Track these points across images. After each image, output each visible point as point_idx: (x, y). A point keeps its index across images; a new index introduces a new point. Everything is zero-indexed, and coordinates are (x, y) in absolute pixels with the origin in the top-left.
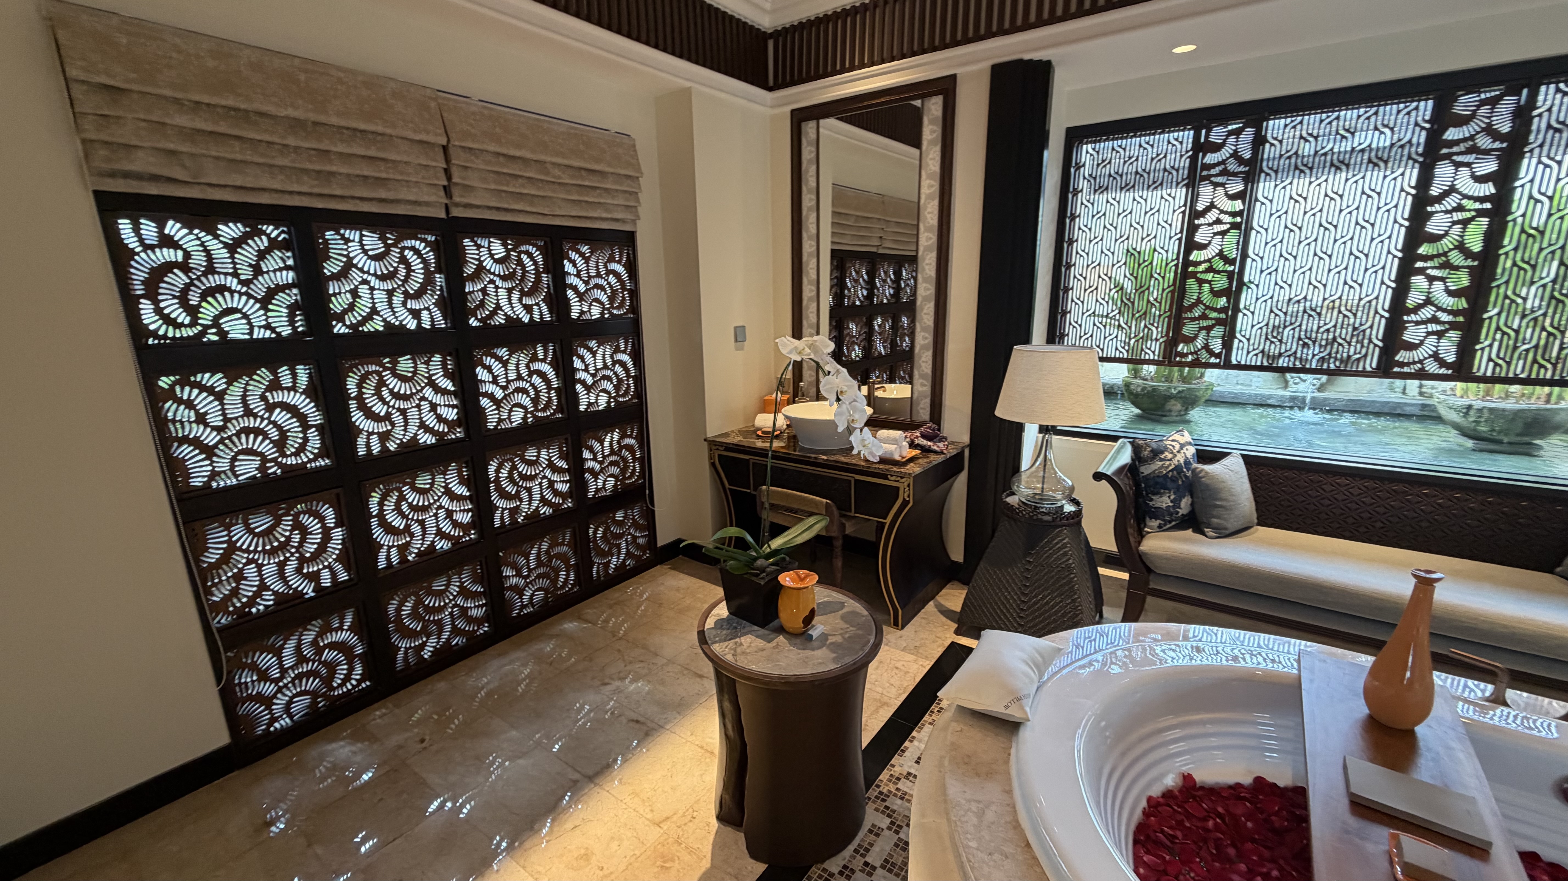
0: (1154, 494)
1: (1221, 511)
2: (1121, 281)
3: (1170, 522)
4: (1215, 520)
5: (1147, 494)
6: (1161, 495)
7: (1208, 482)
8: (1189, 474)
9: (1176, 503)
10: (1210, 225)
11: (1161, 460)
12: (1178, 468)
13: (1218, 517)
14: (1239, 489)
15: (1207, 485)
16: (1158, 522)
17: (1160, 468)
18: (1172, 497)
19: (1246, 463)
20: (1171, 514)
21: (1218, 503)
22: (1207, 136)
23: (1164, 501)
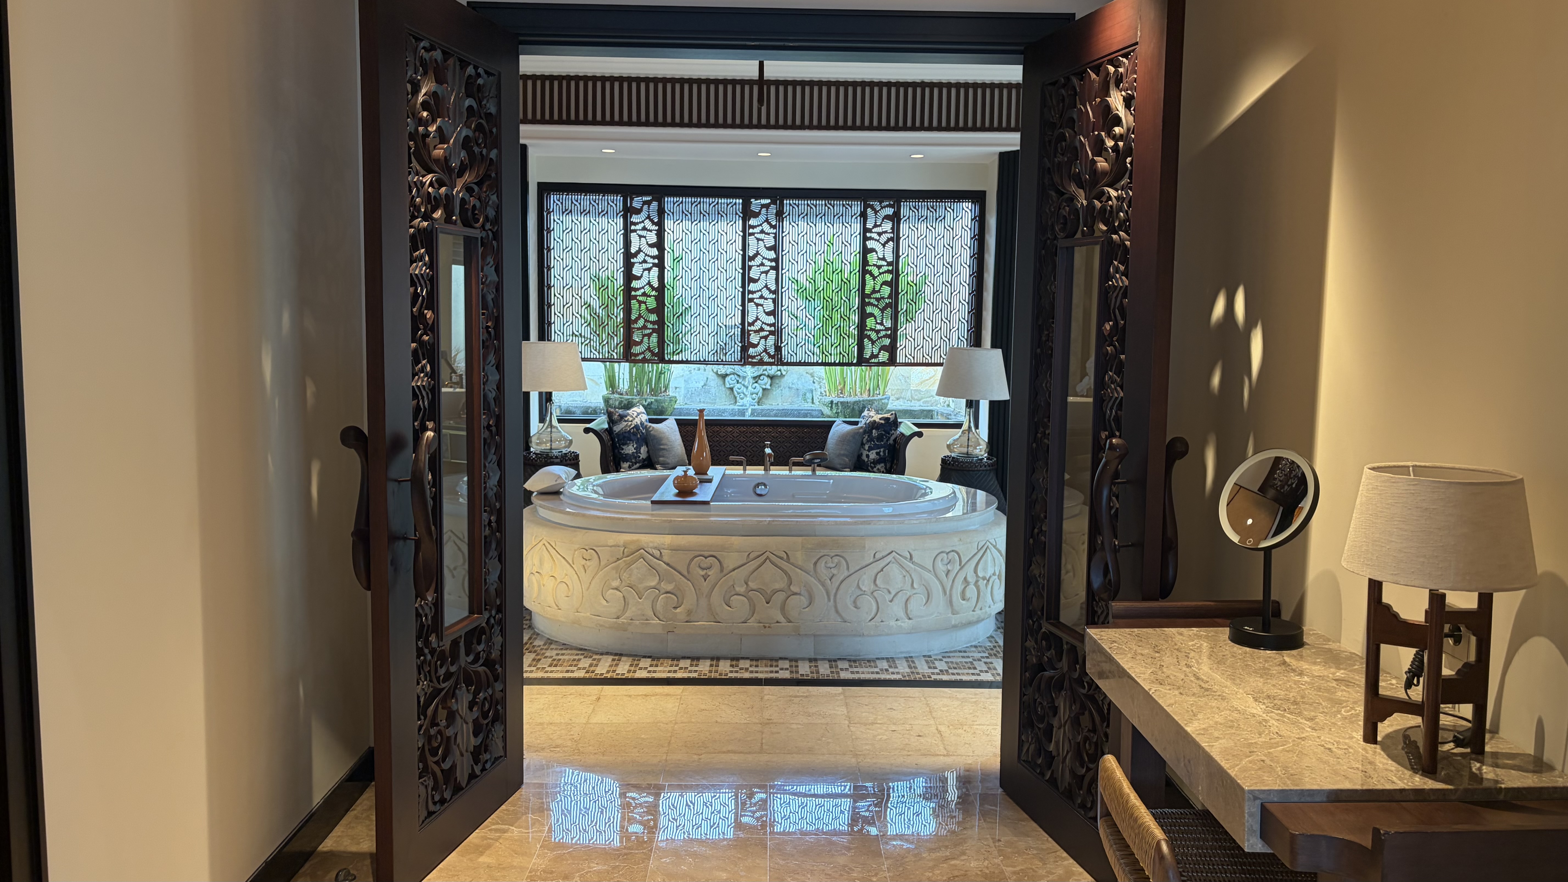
0: (624, 445)
1: (665, 452)
2: (589, 301)
3: (636, 464)
4: (661, 459)
5: (620, 445)
6: (628, 445)
7: (655, 433)
8: (644, 431)
9: (638, 449)
10: (640, 263)
11: (625, 421)
12: (636, 427)
13: (663, 457)
14: (673, 438)
15: (654, 436)
16: (628, 463)
17: (626, 426)
18: (635, 446)
19: (678, 424)
20: (635, 458)
21: (662, 447)
22: (631, 203)
23: (630, 449)
